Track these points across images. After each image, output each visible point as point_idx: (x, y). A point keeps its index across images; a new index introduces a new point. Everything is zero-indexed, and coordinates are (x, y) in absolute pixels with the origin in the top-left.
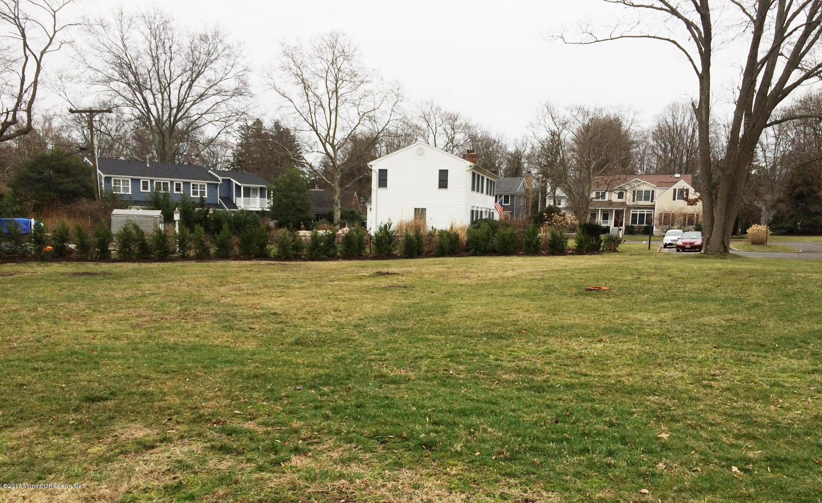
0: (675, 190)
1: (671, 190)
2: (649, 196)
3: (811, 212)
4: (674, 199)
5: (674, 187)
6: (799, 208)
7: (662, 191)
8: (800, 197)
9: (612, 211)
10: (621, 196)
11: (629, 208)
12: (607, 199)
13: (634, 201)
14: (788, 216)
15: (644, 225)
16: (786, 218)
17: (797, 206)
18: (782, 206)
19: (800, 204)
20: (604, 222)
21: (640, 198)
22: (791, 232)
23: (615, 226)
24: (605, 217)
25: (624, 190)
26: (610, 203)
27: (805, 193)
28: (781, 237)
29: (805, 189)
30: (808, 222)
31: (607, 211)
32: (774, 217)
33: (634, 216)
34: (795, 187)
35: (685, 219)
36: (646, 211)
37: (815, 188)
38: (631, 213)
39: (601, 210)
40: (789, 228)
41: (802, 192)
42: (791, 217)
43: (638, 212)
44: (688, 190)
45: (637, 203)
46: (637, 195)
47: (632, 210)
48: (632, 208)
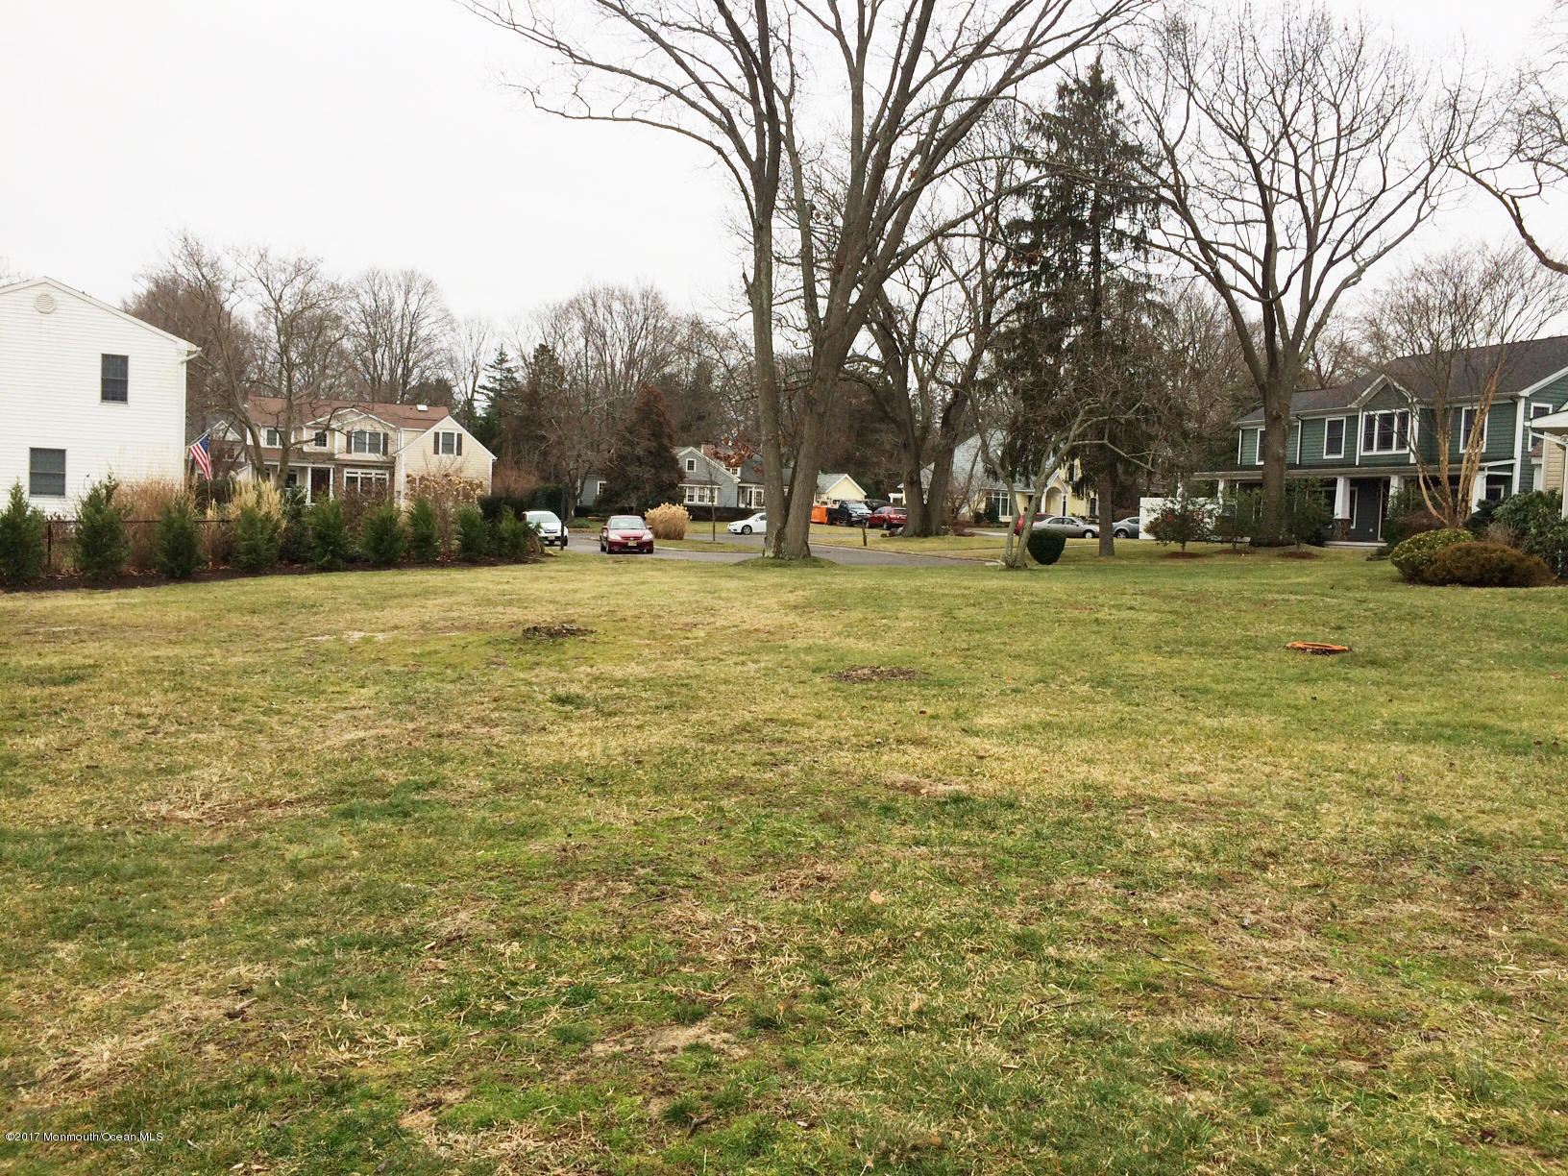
0: (437, 435)
1: (429, 435)
2: (379, 442)
4: (436, 452)
5: (436, 428)
7: (412, 435)
9: (306, 468)
10: (321, 440)
11: (342, 465)
13: (349, 451)
21: (360, 448)
25: (328, 429)
26: (301, 453)
31: (295, 469)
33: (352, 481)
36: (359, 471)
38: (346, 475)
43: (359, 473)
44: (460, 436)
45: (355, 456)
46: (355, 440)
47: (346, 470)
48: (346, 466)
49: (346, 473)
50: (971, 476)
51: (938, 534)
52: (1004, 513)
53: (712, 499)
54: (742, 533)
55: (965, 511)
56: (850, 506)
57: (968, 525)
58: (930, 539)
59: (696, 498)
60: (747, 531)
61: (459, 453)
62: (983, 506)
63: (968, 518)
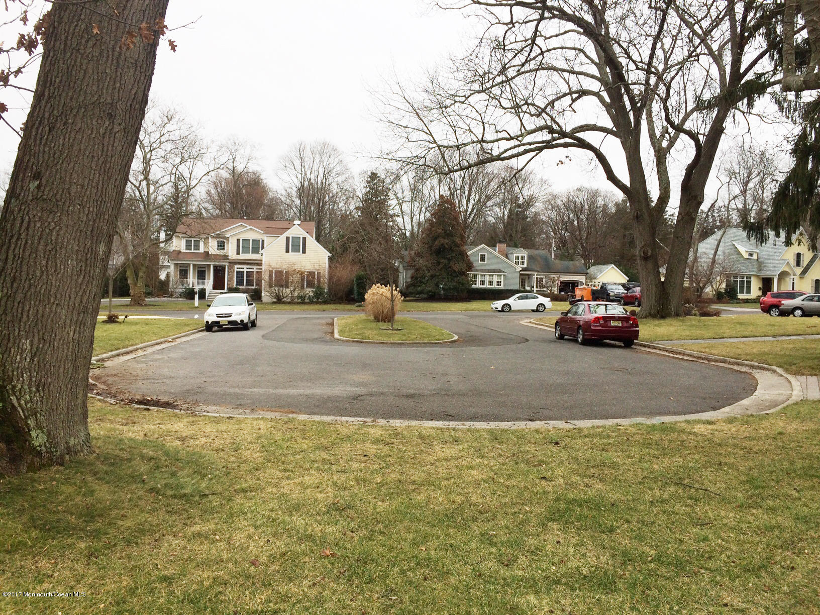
0: (288, 238)
1: (282, 238)
2: (257, 246)
3: (455, 271)
4: (287, 251)
5: (287, 234)
6: (441, 266)
7: (271, 239)
8: (440, 252)
9: (209, 266)
10: (221, 246)
11: (233, 263)
12: (202, 250)
13: (238, 253)
14: (428, 274)
15: (254, 287)
16: (426, 278)
17: (439, 264)
18: (422, 262)
19: (442, 260)
20: (199, 283)
21: (246, 251)
22: (433, 297)
23: (214, 288)
24: (201, 275)
25: (225, 238)
26: (207, 255)
27: (446, 246)
28: (421, 304)
29: (446, 241)
30: (451, 285)
31: (203, 266)
32: (412, 278)
33: (240, 274)
34: (435, 239)
35: (303, 280)
36: (245, 267)
37: (457, 240)
38: (236, 270)
39: (194, 265)
40: (430, 291)
41: (442, 244)
42: (432, 276)
43: (245, 269)
44: (304, 239)
45: (243, 256)
46: (243, 246)
47: (236, 267)
48: (236, 263)
49: (236, 268)
50: (714, 261)
51: (677, 315)
52: (742, 292)
53: (499, 283)
54: (502, 311)
55: (709, 290)
56: (609, 287)
57: (711, 301)
58: (668, 321)
59: (487, 284)
60: (507, 309)
61: (304, 252)
62: (724, 285)
63: (711, 296)
